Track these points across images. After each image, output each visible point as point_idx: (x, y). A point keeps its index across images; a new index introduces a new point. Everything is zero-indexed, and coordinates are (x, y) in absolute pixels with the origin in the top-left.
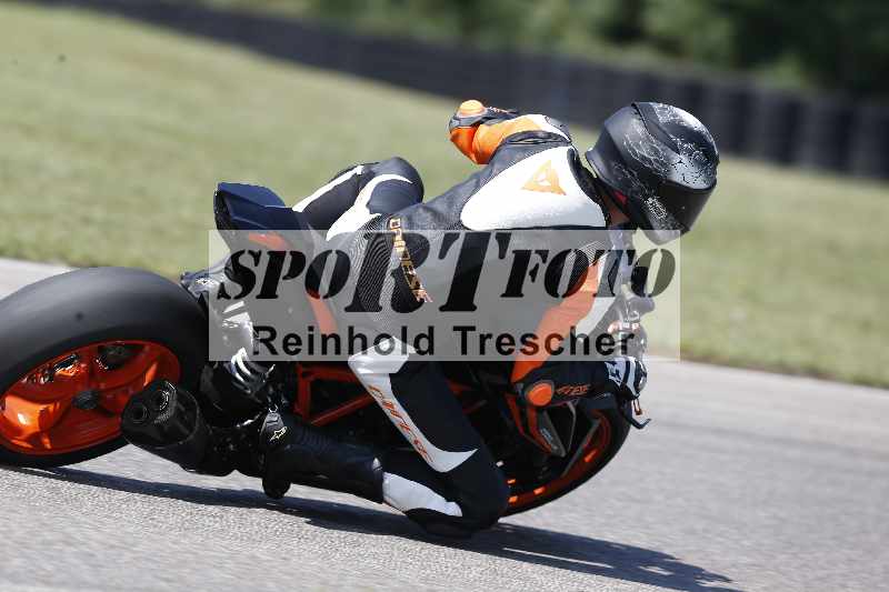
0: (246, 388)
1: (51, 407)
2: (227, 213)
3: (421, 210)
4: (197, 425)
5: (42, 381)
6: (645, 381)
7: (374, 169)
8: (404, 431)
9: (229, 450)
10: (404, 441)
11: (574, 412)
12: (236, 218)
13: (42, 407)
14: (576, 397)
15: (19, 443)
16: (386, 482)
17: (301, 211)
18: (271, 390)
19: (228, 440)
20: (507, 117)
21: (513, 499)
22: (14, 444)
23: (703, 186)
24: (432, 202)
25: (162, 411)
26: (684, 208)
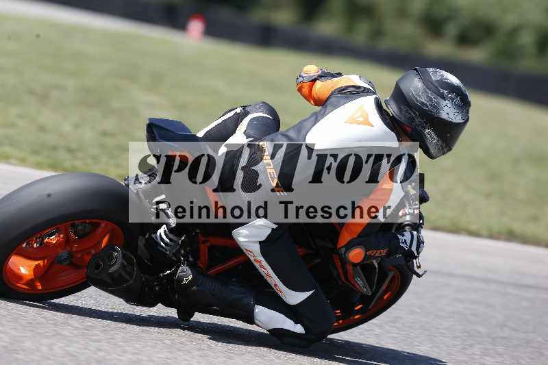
1: (42, 263)
2: (155, 137)
4: (135, 274)
5: (35, 246)
6: (423, 247)
7: (248, 109)
8: (267, 278)
9: (156, 291)
11: (377, 266)
13: (36, 263)
14: (379, 257)
15: (21, 286)
16: (256, 311)
17: (201, 136)
18: (183, 252)
19: (156, 283)
22: (18, 286)
23: (461, 121)
24: (288, 130)
25: (112, 265)
26: (448, 135)
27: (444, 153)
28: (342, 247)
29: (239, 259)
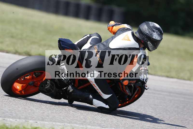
0: (65, 81)
1: (24, 85)
2: (61, 44)
3: (101, 44)
4: (54, 89)
5: (22, 79)
6: (148, 80)
7: (91, 35)
8: (97, 90)
9: (61, 94)
10: (97, 92)
11: (133, 86)
12: (63, 46)
13: (22, 85)
14: (133, 83)
15: (17, 92)
16: (93, 101)
17: (76, 44)
18: (70, 81)
19: (61, 92)
20: (119, 25)
21: (120, 105)
22: (16, 93)
23: (160, 39)
24: (103, 42)
25: (47, 86)
26: (155, 44)
27: (154, 50)
28: (121, 80)
29: (88, 84)
